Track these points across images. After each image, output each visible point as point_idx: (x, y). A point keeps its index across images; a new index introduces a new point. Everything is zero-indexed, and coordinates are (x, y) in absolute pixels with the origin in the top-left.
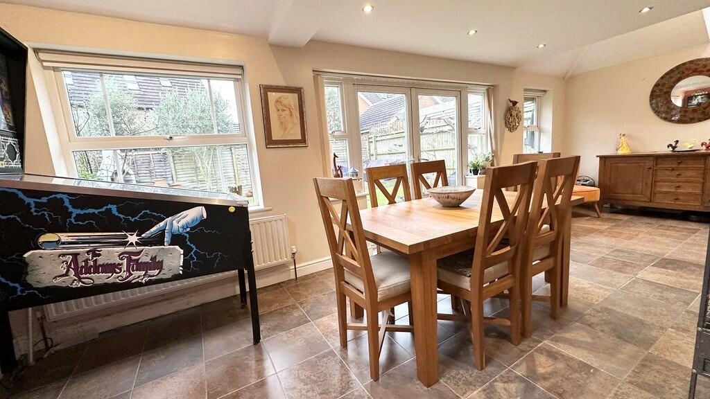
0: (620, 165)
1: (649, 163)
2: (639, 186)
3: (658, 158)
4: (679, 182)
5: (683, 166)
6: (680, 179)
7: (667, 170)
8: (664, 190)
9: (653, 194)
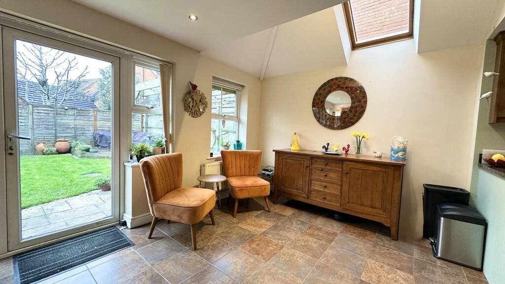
0: (288, 160)
1: (307, 163)
2: (300, 182)
3: (313, 158)
4: (326, 182)
5: (329, 168)
6: (327, 179)
7: (318, 170)
8: (316, 188)
9: (310, 191)
